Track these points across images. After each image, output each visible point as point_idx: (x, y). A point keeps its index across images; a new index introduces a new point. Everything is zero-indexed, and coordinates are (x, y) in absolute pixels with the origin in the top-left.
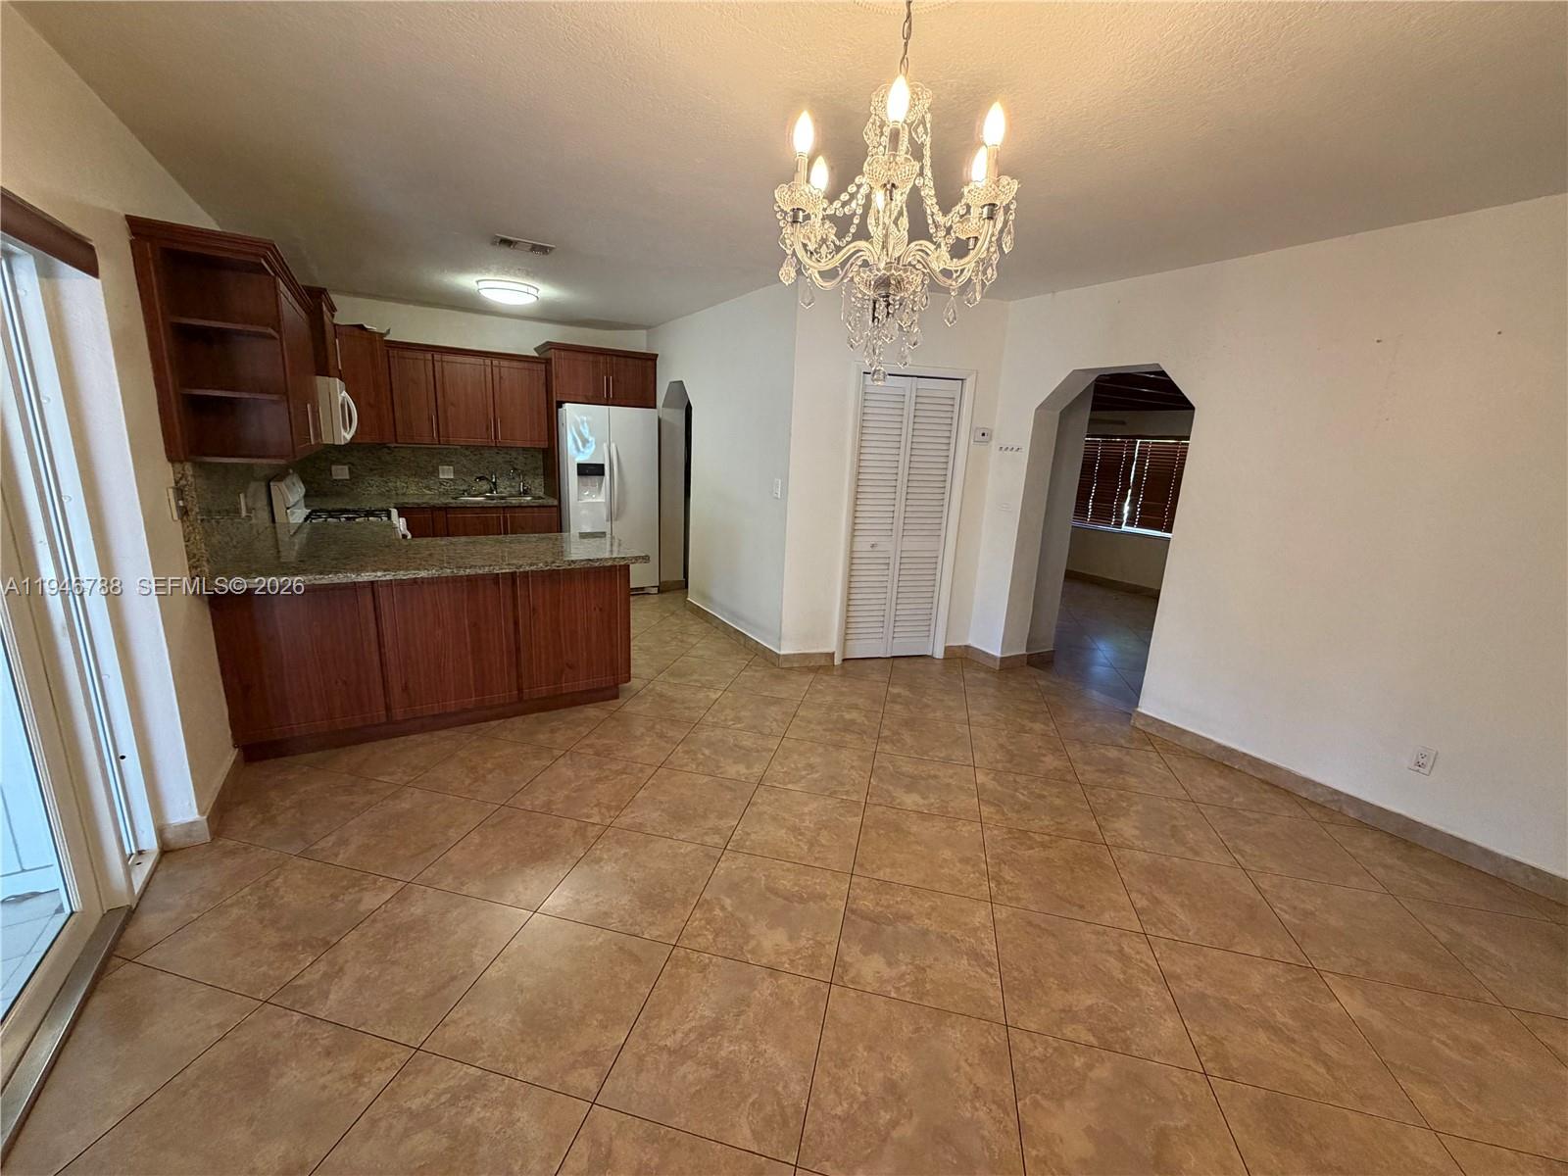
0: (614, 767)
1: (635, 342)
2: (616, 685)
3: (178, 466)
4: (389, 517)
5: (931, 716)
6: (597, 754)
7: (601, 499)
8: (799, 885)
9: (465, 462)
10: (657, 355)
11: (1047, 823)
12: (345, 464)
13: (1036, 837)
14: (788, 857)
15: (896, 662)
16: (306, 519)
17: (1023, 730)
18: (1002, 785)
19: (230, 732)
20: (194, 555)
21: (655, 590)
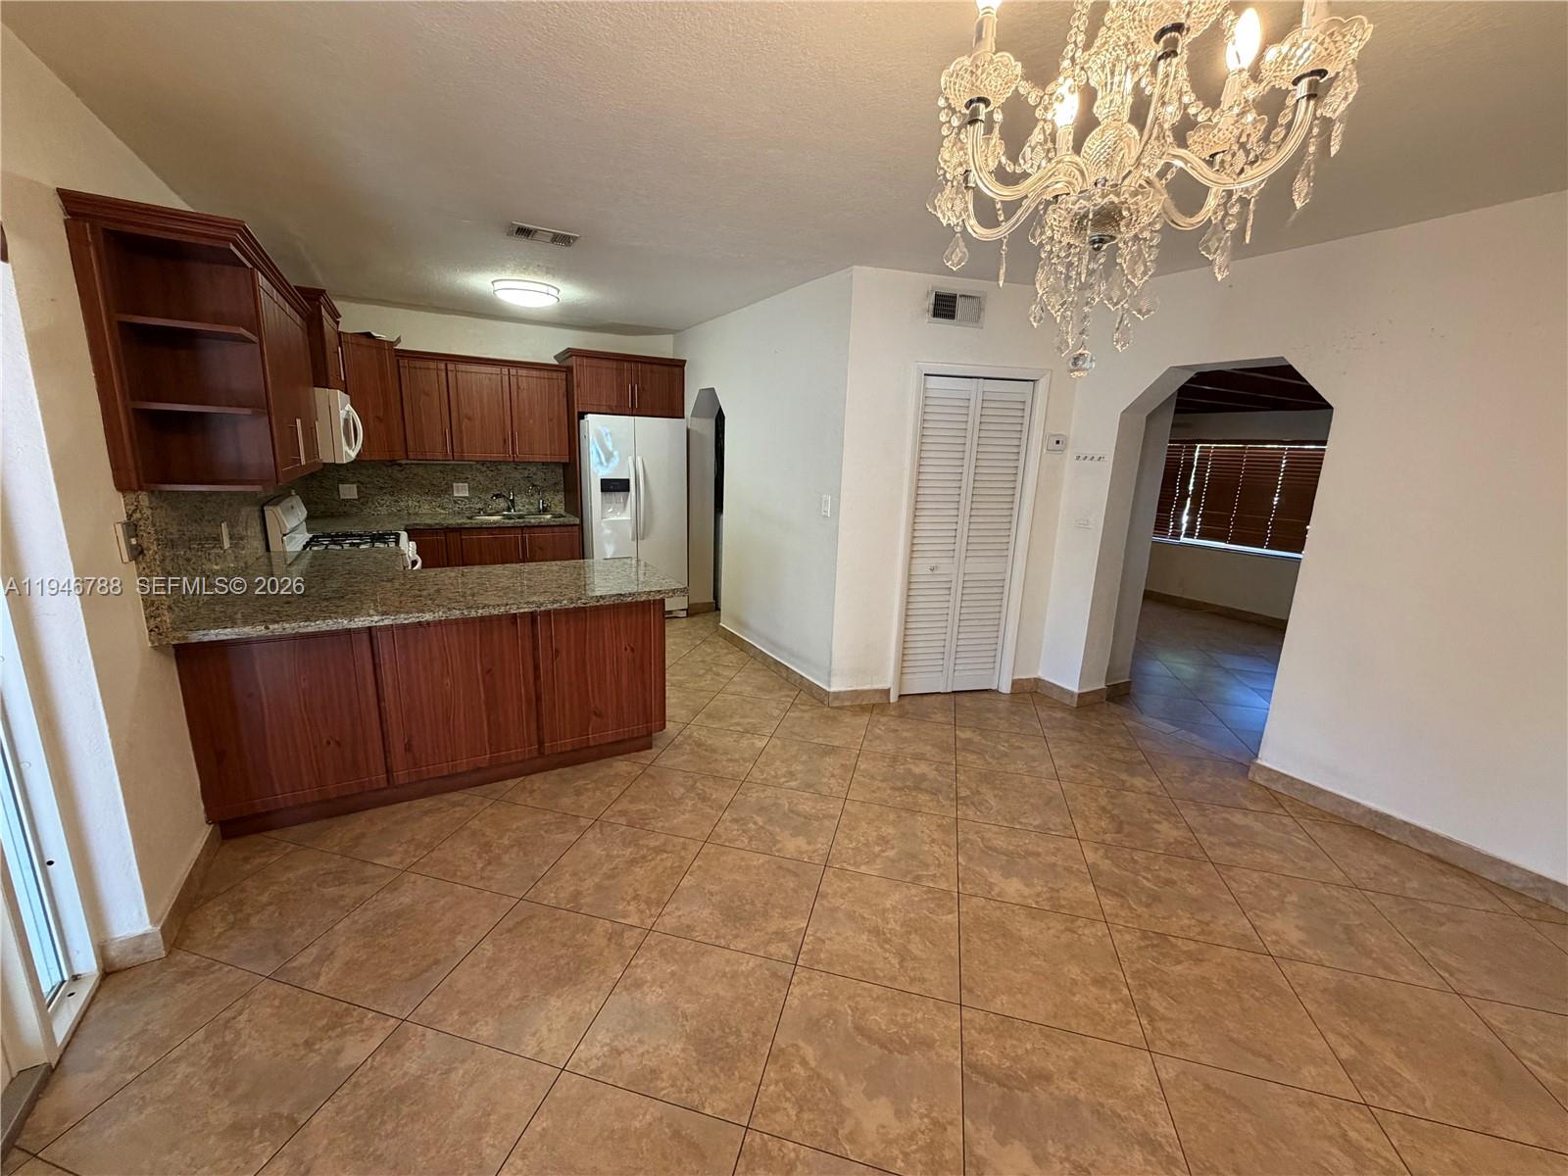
0: (653, 844)
1: (661, 347)
2: (650, 734)
3: (132, 496)
4: (397, 542)
5: (1011, 768)
6: (631, 825)
7: (626, 516)
8: (896, 1024)
9: (482, 479)
10: (685, 361)
11: (1186, 922)
12: (353, 483)
13: (1180, 942)
14: (877, 977)
15: (959, 698)
16: (305, 547)
17: (1123, 787)
18: (1118, 866)
19: (202, 807)
20: (153, 603)
21: (684, 614)
